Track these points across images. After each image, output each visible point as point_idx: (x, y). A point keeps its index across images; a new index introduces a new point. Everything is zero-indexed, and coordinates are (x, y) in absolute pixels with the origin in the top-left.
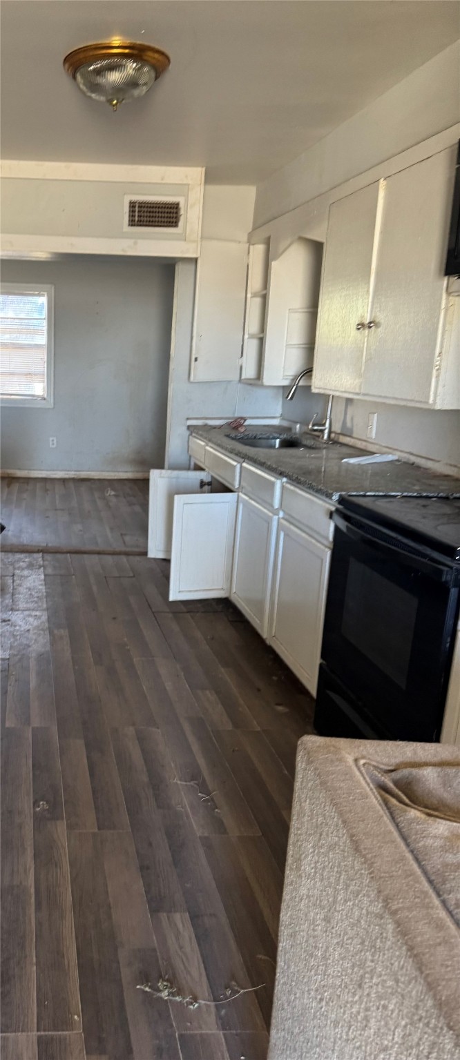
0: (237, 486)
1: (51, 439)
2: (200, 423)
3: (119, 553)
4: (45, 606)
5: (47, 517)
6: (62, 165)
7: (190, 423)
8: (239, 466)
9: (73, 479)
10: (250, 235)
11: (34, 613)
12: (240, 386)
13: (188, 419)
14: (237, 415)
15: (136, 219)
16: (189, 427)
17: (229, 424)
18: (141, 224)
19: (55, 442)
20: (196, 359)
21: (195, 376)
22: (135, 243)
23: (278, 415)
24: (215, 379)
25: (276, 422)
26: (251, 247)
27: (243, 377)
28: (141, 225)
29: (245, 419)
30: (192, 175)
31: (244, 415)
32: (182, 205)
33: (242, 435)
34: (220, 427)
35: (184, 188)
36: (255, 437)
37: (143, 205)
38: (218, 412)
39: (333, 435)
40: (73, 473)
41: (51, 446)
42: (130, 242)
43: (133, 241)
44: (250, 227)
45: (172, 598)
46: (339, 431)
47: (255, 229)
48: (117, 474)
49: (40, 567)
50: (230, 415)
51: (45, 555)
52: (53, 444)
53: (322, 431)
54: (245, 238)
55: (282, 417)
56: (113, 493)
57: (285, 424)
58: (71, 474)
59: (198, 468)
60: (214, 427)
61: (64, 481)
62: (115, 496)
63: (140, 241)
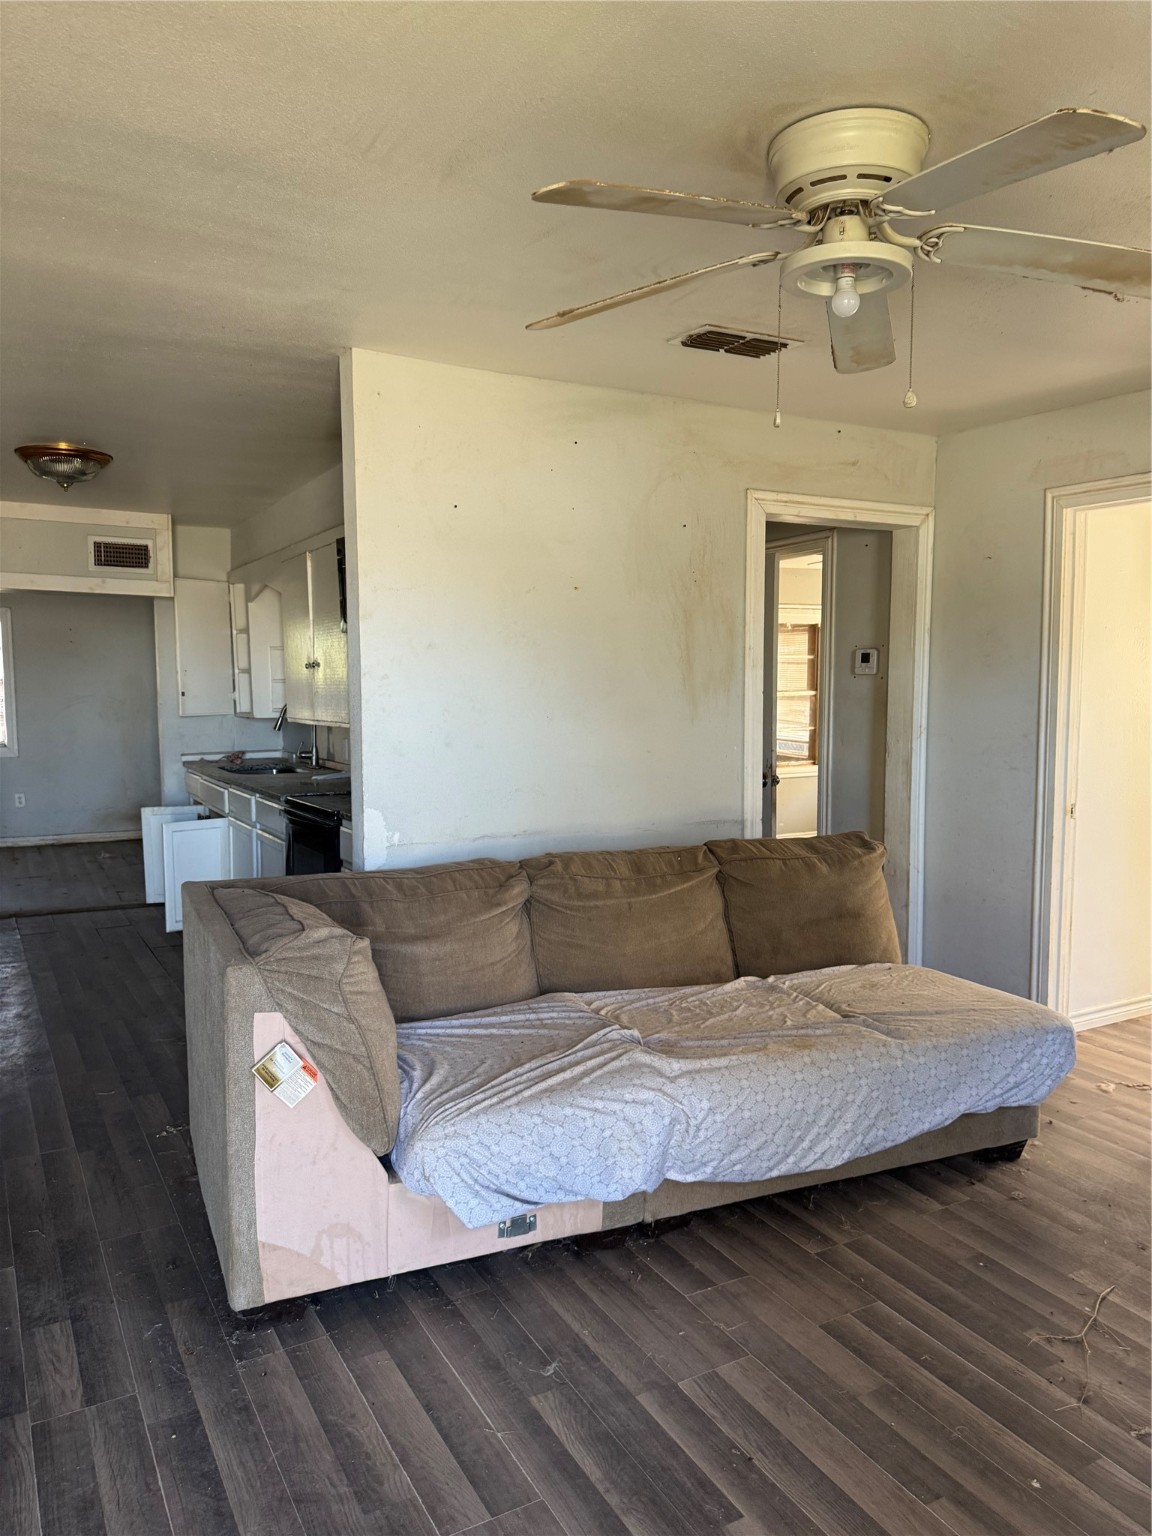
0: (227, 811)
1: (17, 796)
2: (196, 758)
3: (115, 908)
4: (24, 958)
5: (19, 885)
6: (16, 505)
7: (185, 759)
8: (226, 792)
9: (52, 845)
10: (229, 574)
11: (11, 965)
12: (236, 719)
13: (182, 755)
14: (237, 749)
15: (103, 559)
16: (185, 764)
17: (228, 757)
18: (108, 563)
19: (23, 800)
20: (183, 694)
21: (183, 711)
22: (104, 582)
23: (280, 748)
24: (207, 712)
25: (278, 755)
26: (231, 586)
27: (238, 711)
28: (108, 565)
29: (243, 753)
30: (160, 521)
31: (243, 749)
32: (150, 548)
33: (238, 767)
34: (217, 762)
35: (153, 533)
36: (251, 769)
37: (107, 546)
38: (217, 745)
39: (321, 762)
40: (51, 837)
41: (17, 805)
42: (98, 581)
43: (100, 579)
44: (229, 568)
45: (168, 930)
46: (325, 758)
47: (232, 570)
48: (112, 834)
49: (14, 929)
50: (230, 750)
51: (19, 920)
52: (20, 803)
53: (310, 758)
54: (225, 578)
55: (284, 750)
56: (108, 855)
57: (286, 756)
58: (49, 840)
59: (197, 803)
60: (212, 762)
61: (39, 848)
62: (111, 858)
63: (108, 580)
